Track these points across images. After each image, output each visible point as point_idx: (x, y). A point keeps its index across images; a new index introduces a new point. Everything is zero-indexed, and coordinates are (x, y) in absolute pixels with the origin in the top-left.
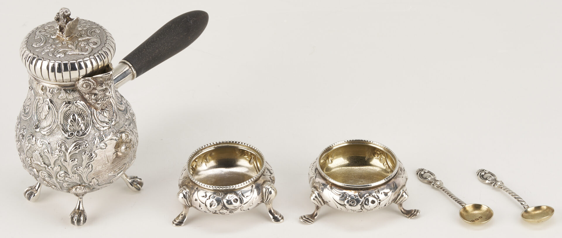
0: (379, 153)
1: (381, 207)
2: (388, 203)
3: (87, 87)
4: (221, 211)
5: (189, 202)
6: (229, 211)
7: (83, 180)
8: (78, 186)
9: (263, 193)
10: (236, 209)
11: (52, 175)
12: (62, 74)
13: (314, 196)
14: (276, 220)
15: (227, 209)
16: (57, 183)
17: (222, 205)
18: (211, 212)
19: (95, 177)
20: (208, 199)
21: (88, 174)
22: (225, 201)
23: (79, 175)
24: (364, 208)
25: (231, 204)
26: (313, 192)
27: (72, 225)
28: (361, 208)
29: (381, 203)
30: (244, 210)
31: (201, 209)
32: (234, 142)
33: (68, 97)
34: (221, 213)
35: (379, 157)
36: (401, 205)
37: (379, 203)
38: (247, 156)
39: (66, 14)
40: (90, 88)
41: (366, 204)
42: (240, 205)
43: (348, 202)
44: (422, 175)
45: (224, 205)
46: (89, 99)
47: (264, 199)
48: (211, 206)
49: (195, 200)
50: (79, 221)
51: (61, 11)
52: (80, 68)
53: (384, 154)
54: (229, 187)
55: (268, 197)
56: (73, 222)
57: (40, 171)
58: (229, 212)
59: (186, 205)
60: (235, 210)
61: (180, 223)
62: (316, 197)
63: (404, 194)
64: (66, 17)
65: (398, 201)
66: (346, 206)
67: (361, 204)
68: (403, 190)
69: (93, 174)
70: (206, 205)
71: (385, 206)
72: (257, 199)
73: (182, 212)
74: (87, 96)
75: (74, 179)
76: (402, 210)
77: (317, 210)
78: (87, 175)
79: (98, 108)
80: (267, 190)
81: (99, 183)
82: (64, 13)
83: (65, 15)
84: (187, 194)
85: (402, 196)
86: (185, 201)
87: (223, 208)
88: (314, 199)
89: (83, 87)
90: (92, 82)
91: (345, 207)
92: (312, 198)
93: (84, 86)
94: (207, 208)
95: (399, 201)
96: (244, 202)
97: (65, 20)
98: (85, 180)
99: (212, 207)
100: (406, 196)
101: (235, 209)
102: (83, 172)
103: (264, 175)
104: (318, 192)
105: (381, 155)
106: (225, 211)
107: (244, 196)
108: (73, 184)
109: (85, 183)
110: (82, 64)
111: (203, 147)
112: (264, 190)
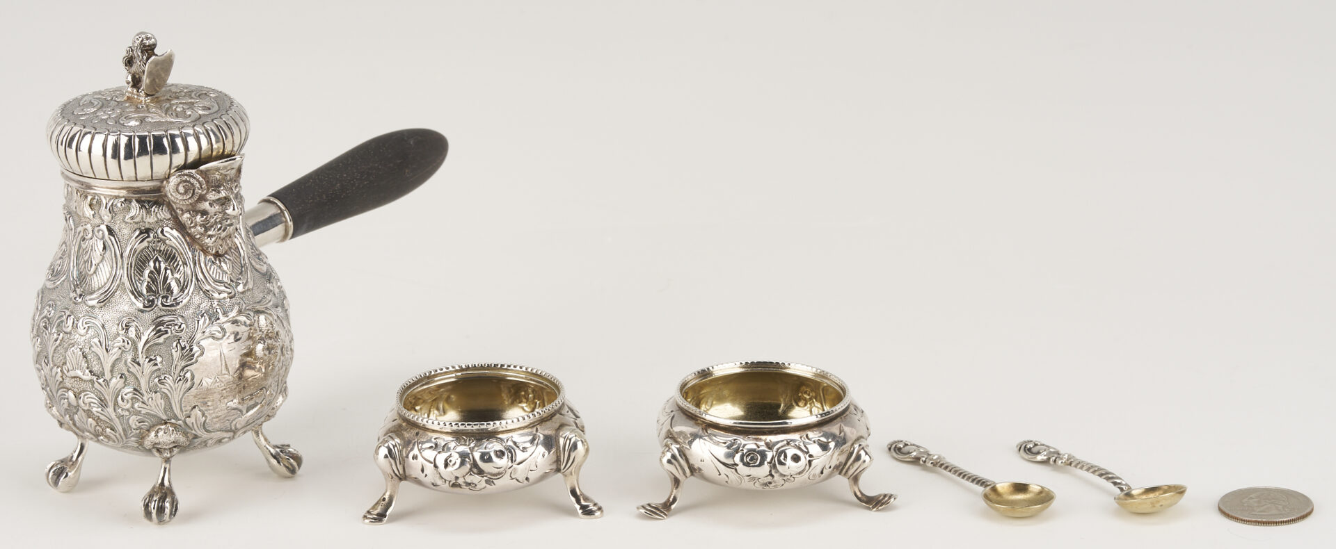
0: (808, 397)
1: (814, 475)
2: (827, 467)
3: (186, 192)
4: (469, 479)
5: (400, 463)
6: (485, 478)
7: (173, 411)
8: (162, 424)
9: (559, 447)
10: (499, 475)
11: (107, 397)
12: (135, 161)
13: (668, 456)
14: (587, 512)
15: (481, 472)
16: (117, 419)
17: (472, 462)
18: (447, 482)
19: (199, 404)
20: (439, 452)
21: (185, 393)
22: (477, 455)
23: (166, 397)
24: (776, 472)
25: (490, 460)
26: (667, 446)
27: (146, 521)
28: (770, 471)
29: (814, 463)
30: (517, 480)
31: (426, 475)
32: (497, 365)
33: (145, 217)
34: (468, 484)
35: (809, 405)
36: (855, 479)
37: (810, 462)
38: (526, 403)
39: (147, 43)
40: (192, 195)
41: (781, 463)
42: (510, 464)
43: (742, 460)
44: (898, 450)
45: (475, 465)
46: (189, 222)
47: (562, 461)
48: (446, 465)
49: (413, 458)
50: (161, 510)
51: (138, 37)
52: (175, 149)
53: (819, 397)
54: (485, 423)
55: (569, 456)
56: (148, 514)
57: (80, 393)
58: (487, 482)
59: (394, 472)
60: (498, 477)
61: (381, 517)
62: (673, 456)
63: (862, 453)
64: (147, 51)
65: (849, 468)
66: (737, 468)
67: (770, 463)
68: (860, 445)
69: (195, 397)
70: (436, 466)
71: (822, 473)
72: (545, 457)
73: (384, 494)
74: (185, 217)
75: (153, 406)
76: (858, 494)
77: (677, 488)
78: (181, 396)
79: (207, 248)
80: (568, 441)
81: (207, 421)
82: (142, 41)
83: (145, 46)
84: (396, 448)
85: (858, 458)
86: (390, 462)
87: (473, 469)
88: (669, 462)
89: (177, 191)
90: (198, 180)
91: (736, 470)
92: (665, 460)
93: (181, 189)
94: (437, 471)
95: (851, 467)
96: (519, 460)
97: (145, 58)
98: (177, 410)
99: (450, 469)
100: (867, 458)
101: (499, 474)
102: (173, 388)
103: (561, 414)
104: (678, 446)
105: (813, 402)
106: (476, 479)
107: (518, 447)
108: (151, 421)
109: (176, 418)
110: (179, 141)
111: (431, 372)
112: (562, 441)
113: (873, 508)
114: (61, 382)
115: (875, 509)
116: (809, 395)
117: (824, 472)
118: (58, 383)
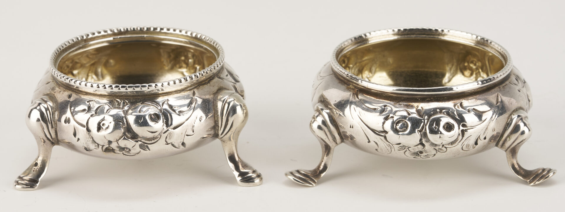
0: (474, 67)
1: (468, 146)
2: (482, 137)
4: (123, 143)
5: (52, 127)
6: (140, 143)
9: (217, 111)
10: (154, 140)
14: (245, 179)
15: (134, 137)
17: (126, 126)
18: (100, 147)
20: (92, 116)
22: (131, 119)
24: (427, 142)
25: (145, 124)
26: (318, 111)
28: (421, 140)
29: (467, 135)
30: (173, 145)
31: (79, 139)
34: (122, 149)
35: (474, 75)
36: (513, 152)
37: (463, 132)
41: (432, 132)
42: (166, 129)
43: (392, 127)
45: (129, 129)
47: (220, 126)
48: (99, 128)
49: (66, 121)
53: (484, 68)
55: (227, 121)
58: (141, 146)
59: (46, 136)
60: (153, 141)
61: (33, 182)
62: (324, 122)
63: (522, 125)
65: (506, 140)
66: (387, 135)
67: (420, 131)
68: (519, 116)
70: (88, 130)
71: (476, 143)
72: (202, 121)
76: (516, 166)
80: (227, 105)
85: (517, 128)
86: (42, 126)
87: (127, 134)
88: (319, 127)
91: (385, 137)
92: (315, 125)
94: (90, 135)
95: (508, 139)
96: (175, 124)
99: (103, 133)
100: (526, 129)
101: (154, 138)
103: (220, 78)
104: (328, 111)
105: (479, 72)
106: (129, 143)
107: (174, 111)
112: (220, 105)
113: (531, 182)
115: (532, 184)
116: (475, 65)
117: (479, 142)
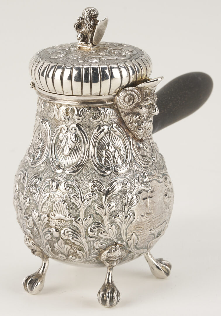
3: (129, 101)
7: (121, 236)
8: (113, 245)
11: (81, 230)
16: (86, 243)
19: (136, 231)
21: (129, 225)
23: (118, 227)
27: (102, 306)
33: (103, 118)
39: (93, 13)
40: (132, 103)
46: (129, 120)
50: (112, 298)
51: (87, 10)
56: (104, 302)
57: (61, 229)
64: (93, 18)
69: (134, 227)
74: (126, 118)
75: (111, 233)
78: (127, 227)
79: (137, 136)
81: (138, 242)
82: (90, 12)
83: (92, 15)
89: (124, 100)
90: (137, 94)
93: (127, 100)
97: (92, 23)
98: (123, 236)
102: (123, 222)
108: (108, 243)
109: (122, 240)
114: (47, 223)
118: (45, 224)
